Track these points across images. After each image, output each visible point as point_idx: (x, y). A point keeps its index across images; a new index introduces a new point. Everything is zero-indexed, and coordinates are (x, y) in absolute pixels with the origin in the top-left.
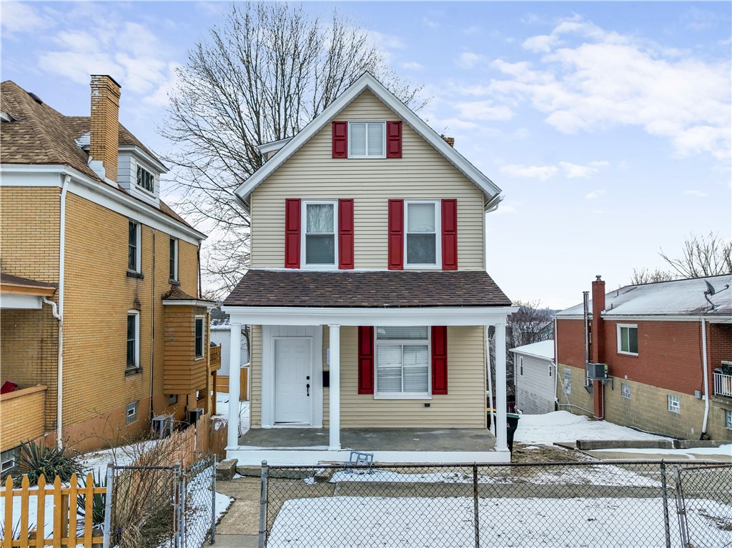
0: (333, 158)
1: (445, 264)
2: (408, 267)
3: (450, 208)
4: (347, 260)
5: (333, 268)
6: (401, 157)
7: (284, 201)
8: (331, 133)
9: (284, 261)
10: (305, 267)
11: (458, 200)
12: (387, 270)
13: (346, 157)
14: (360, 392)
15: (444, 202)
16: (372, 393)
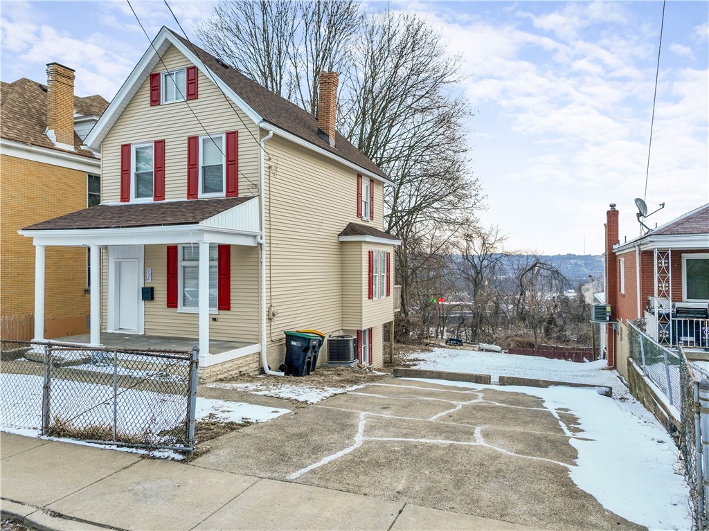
0: (151, 106)
1: (228, 192)
2: (201, 195)
3: (232, 138)
4: (159, 194)
5: (150, 200)
6: (197, 98)
7: (120, 147)
8: (149, 85)
9: (120, 197)
10: (134, 200)
11: (239, 131)
12: (186, 200)
13: (159, 104)
14: (168, 306)
15: (228, 134)
16: (176, 307)
